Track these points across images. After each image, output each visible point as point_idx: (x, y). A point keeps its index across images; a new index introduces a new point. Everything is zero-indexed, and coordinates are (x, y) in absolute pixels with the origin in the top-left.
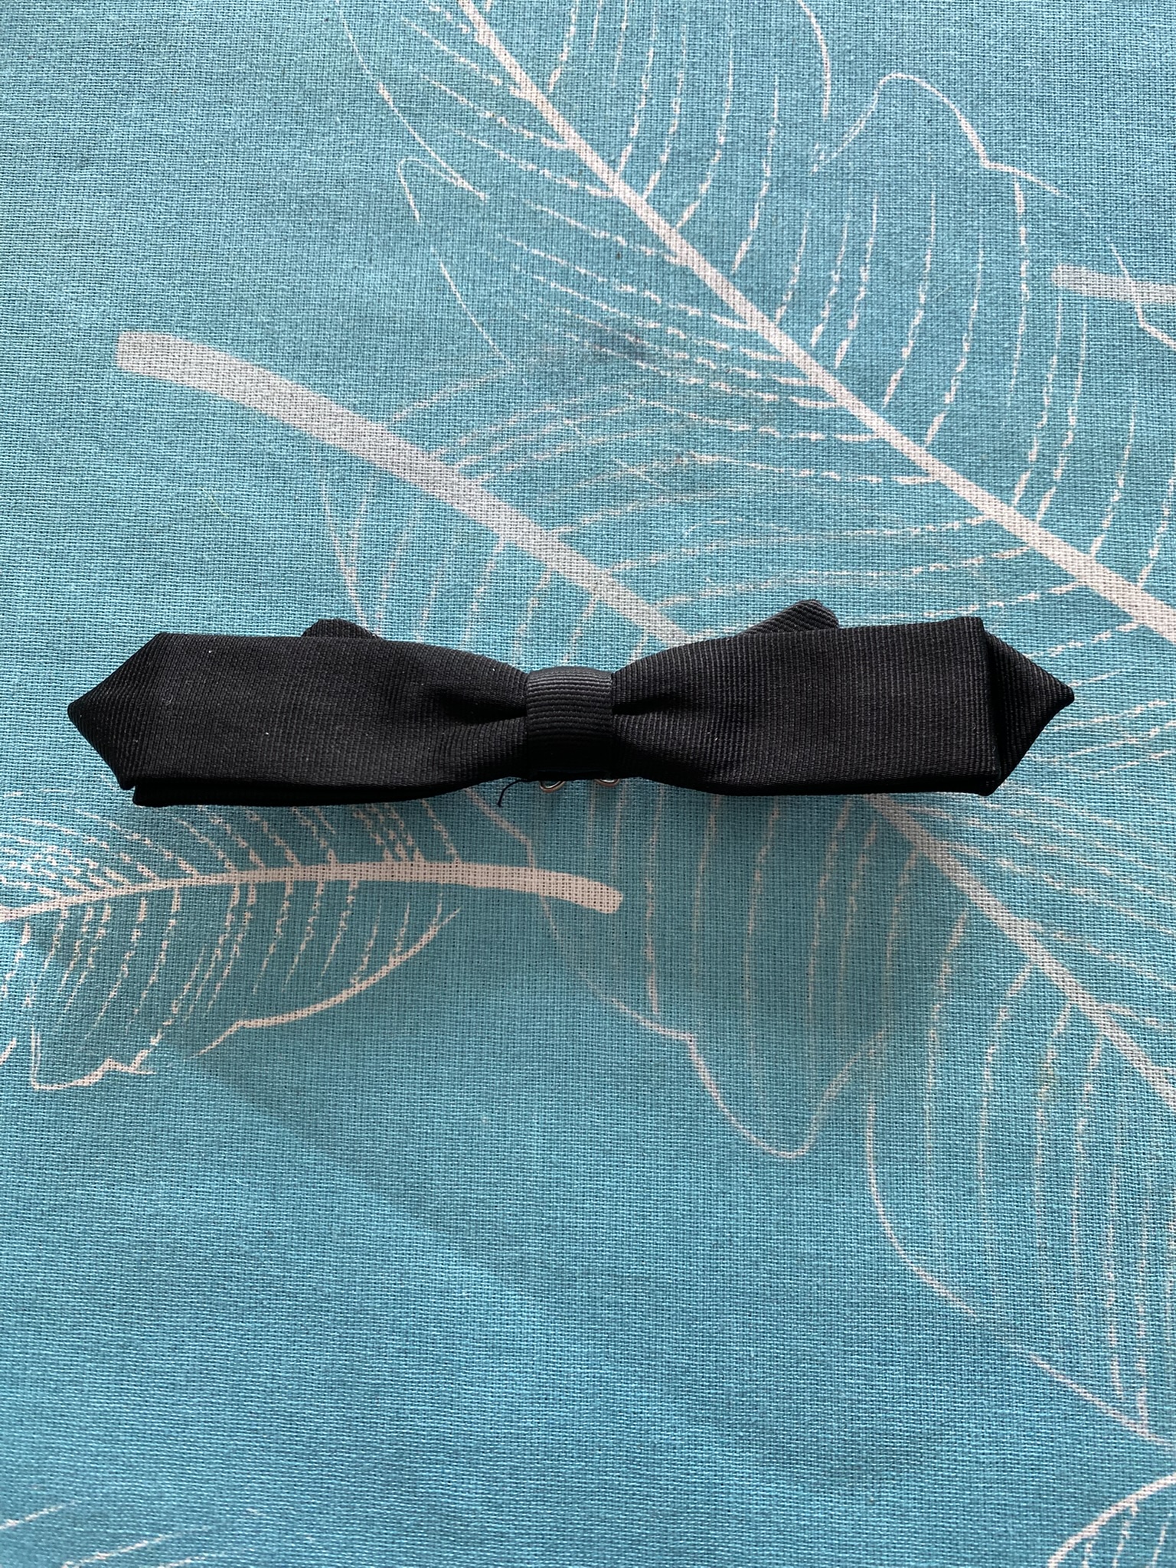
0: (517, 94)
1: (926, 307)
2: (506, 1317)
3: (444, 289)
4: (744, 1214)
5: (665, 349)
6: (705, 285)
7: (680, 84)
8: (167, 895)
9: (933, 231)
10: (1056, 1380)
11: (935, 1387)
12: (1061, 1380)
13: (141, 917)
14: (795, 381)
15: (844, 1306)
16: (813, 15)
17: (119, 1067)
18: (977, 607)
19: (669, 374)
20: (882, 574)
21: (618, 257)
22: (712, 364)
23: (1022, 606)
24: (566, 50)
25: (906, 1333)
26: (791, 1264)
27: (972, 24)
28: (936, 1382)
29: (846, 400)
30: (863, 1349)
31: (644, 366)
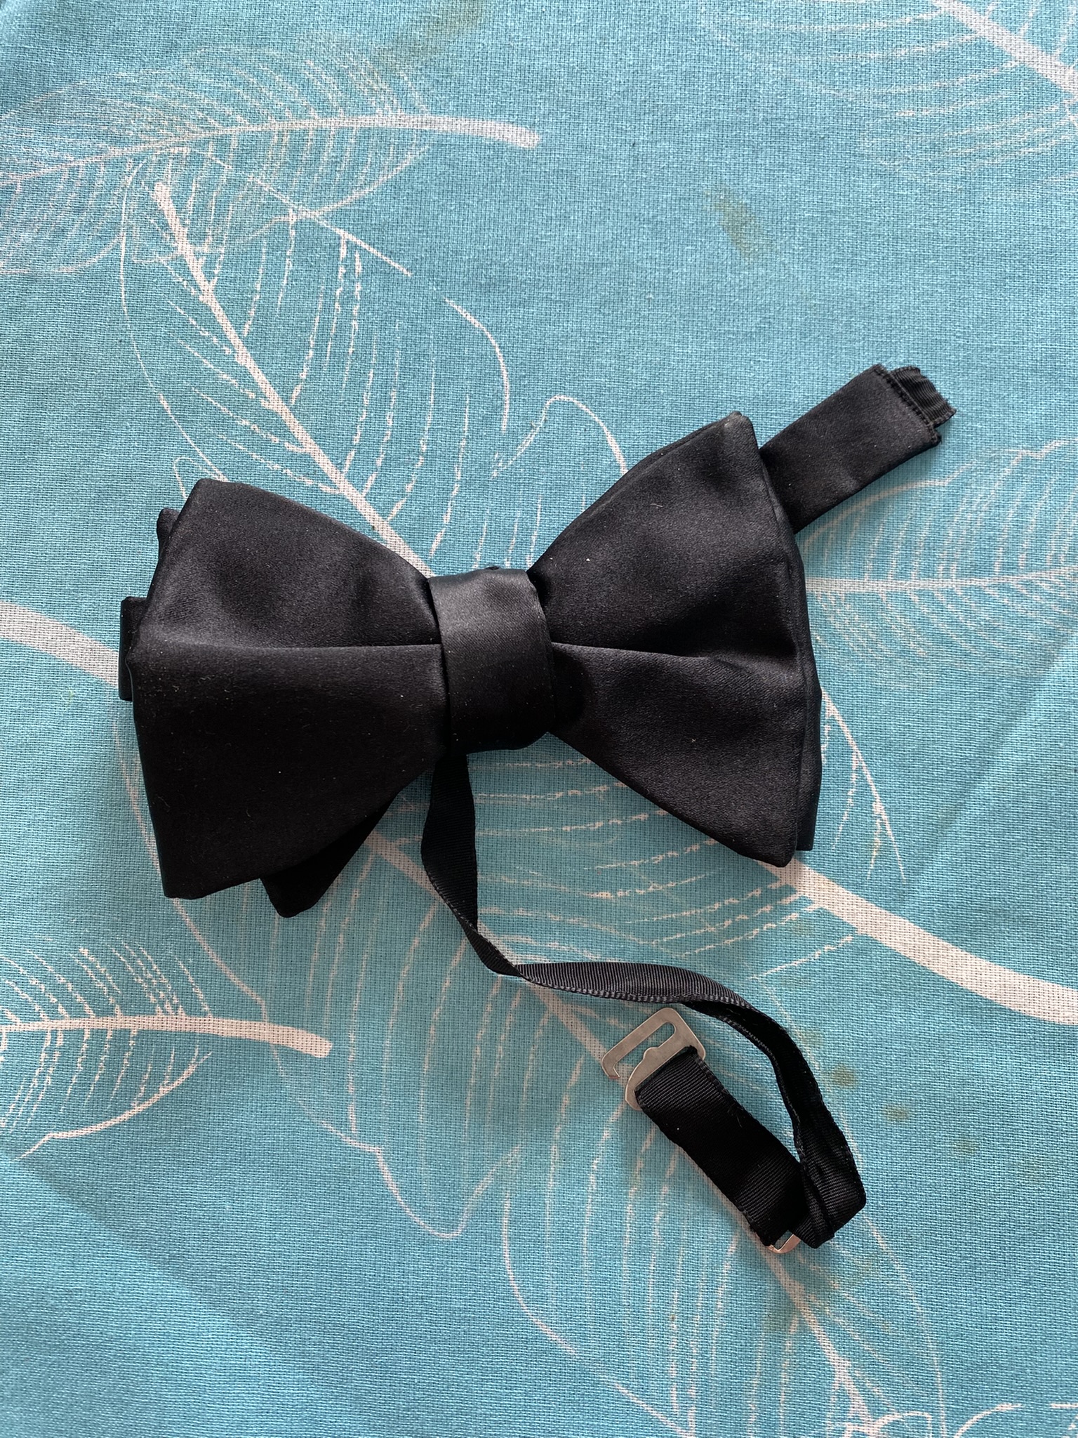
0: (267, 406)
2: (240, 1353)
4: (414, 1278)
7: (393, 400)
10: (632, 1401)
11: (546, 1405)
12: (635, 1401)
15: (483, 1347)
16: (497, 345)
24: (305, 370)
25: (526, 1366)
26: (446, 1315)
28: (547, 1402)
30: (495, 1378)
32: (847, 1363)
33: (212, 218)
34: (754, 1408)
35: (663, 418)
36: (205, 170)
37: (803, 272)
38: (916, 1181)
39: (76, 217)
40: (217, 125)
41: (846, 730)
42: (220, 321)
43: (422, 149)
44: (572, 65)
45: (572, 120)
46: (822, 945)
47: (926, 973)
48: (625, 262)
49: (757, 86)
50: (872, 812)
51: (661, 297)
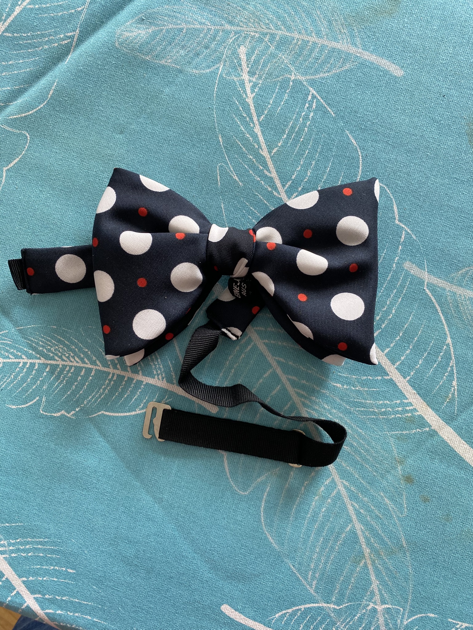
0: (261, 153)
3: (221, 211)
4: (225, 505)
7: (313, 165)
8: (90, 370)
12: (295, 572)
13: (82, 374)
15: (244, 536)
16: (361, 155)
17: (66, 414)
24: (281, 142)
25: (258, 548)
26: (234, 521)
27: (409, 173)
28: (262, 563)
30: (246, 549)
32: (378, 582)
33: (260, 67)
34: (338, 588)
35: (418, 205)
36: (262, 46)
38: (424, 525)
39: (205, 50)
40: (273, 28)
41: (452, 350)
42: (252, 112)
43: (354, 64)
44: (426, 46)
45: (419, 70)
46: (416, 428)
47: (452, 450)
48: (423, 136)
50: (452, 384)
51: (433, 155)
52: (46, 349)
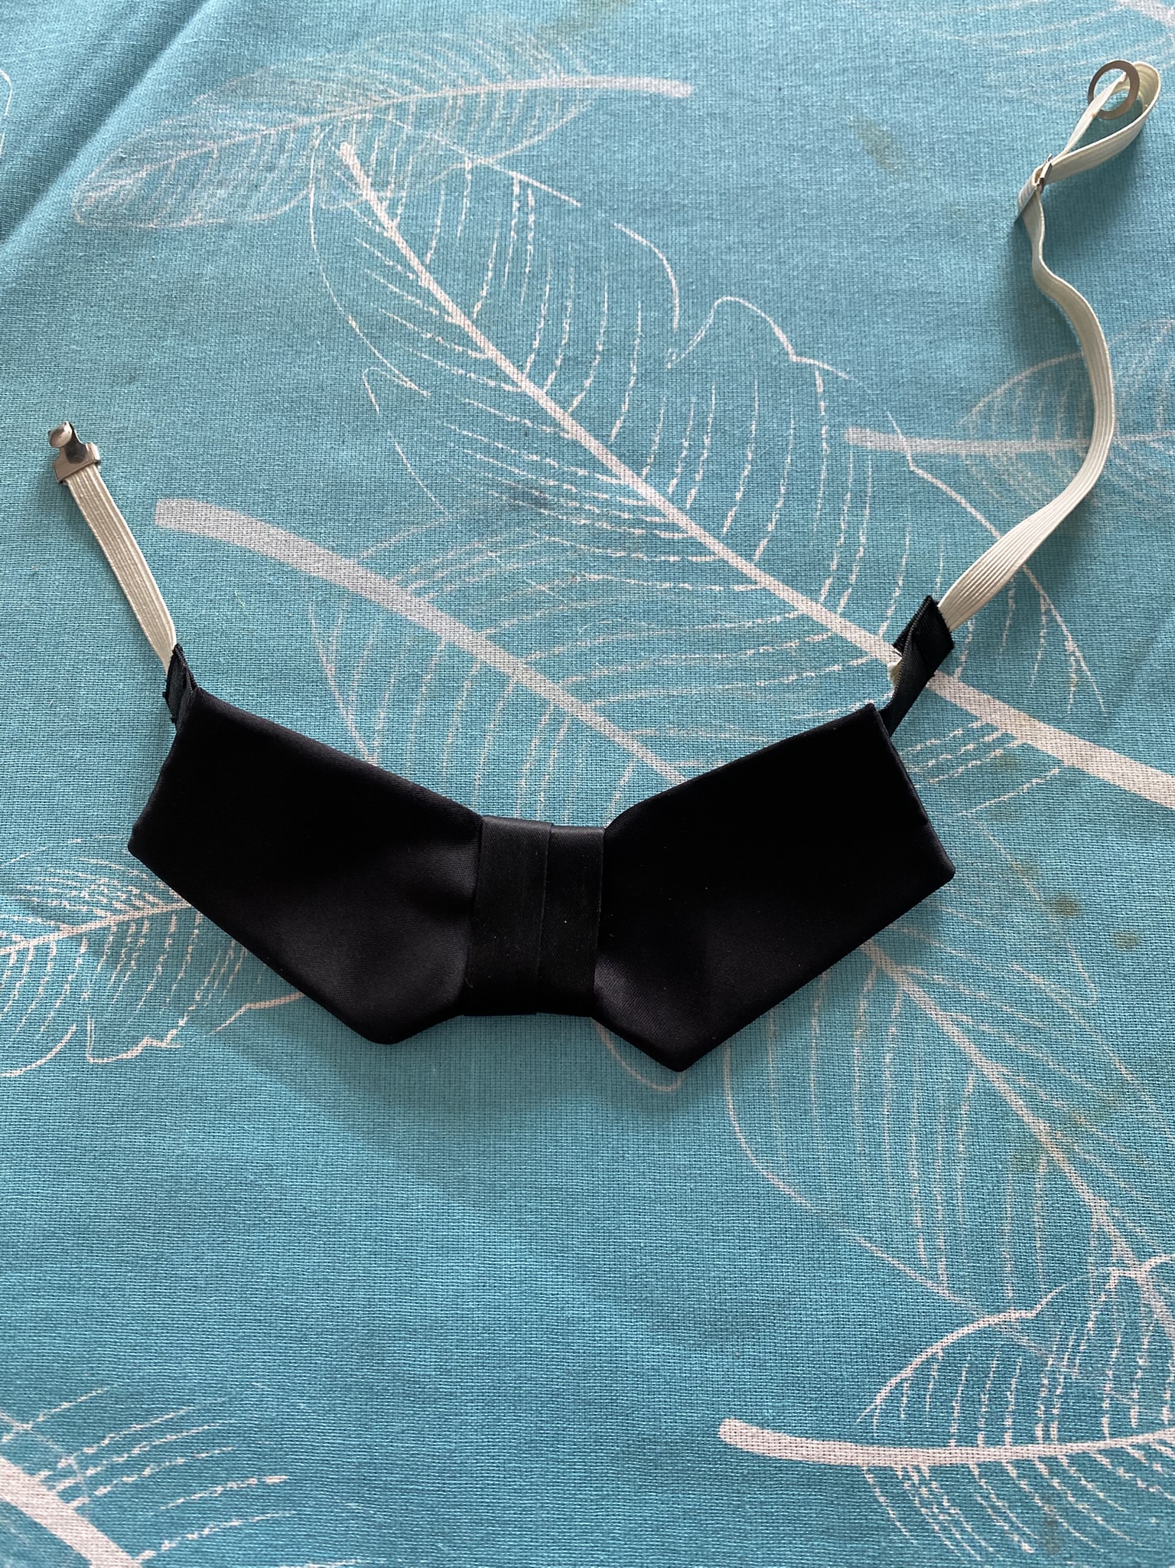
0: (450, 320)
1: (753, 462)
3: (398, 461)
4: (633, 1137)
5: (561, 499)
6: (590, 453)
7: (569, 309)
8: (192, 911)
9: (757, 407)
10: (876, 1255)
11: (783, 1265)
12: (880, 1256)
13: (172, 929)
14: (657, 519)
15: (712, 1205)
16: (664, 258)
17: (154, 1044)
18: (796, 677)
19: (565, 518)
20: (724, 656)
21: (526, 434)
22: (596, 510)
23: (829, 675)
24: (485, 289)
25: (760, 1224)
26: (670, 1174)
27: (780, 261)
28: (784, 1261)
29: (695, 531)
30: (727, 1238)
31: (546, 512)
32: (1104, 1203)
33: (394, 169)
34: (1008, 1257)
36: (385, 133)
37: (945, 184)
39: (268, 175)
40: (396, 94)
42: (404, 252)
43: (585, 104)
44: (718, 30)
46: (1029, 780)
47: (1137, 800)
48: (779, 184)
49: (888, 36)
50: (1066, 651)
51: (815, 211)
52: (66, 899)
